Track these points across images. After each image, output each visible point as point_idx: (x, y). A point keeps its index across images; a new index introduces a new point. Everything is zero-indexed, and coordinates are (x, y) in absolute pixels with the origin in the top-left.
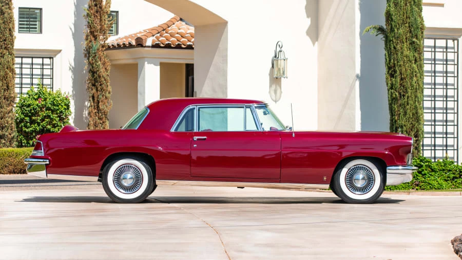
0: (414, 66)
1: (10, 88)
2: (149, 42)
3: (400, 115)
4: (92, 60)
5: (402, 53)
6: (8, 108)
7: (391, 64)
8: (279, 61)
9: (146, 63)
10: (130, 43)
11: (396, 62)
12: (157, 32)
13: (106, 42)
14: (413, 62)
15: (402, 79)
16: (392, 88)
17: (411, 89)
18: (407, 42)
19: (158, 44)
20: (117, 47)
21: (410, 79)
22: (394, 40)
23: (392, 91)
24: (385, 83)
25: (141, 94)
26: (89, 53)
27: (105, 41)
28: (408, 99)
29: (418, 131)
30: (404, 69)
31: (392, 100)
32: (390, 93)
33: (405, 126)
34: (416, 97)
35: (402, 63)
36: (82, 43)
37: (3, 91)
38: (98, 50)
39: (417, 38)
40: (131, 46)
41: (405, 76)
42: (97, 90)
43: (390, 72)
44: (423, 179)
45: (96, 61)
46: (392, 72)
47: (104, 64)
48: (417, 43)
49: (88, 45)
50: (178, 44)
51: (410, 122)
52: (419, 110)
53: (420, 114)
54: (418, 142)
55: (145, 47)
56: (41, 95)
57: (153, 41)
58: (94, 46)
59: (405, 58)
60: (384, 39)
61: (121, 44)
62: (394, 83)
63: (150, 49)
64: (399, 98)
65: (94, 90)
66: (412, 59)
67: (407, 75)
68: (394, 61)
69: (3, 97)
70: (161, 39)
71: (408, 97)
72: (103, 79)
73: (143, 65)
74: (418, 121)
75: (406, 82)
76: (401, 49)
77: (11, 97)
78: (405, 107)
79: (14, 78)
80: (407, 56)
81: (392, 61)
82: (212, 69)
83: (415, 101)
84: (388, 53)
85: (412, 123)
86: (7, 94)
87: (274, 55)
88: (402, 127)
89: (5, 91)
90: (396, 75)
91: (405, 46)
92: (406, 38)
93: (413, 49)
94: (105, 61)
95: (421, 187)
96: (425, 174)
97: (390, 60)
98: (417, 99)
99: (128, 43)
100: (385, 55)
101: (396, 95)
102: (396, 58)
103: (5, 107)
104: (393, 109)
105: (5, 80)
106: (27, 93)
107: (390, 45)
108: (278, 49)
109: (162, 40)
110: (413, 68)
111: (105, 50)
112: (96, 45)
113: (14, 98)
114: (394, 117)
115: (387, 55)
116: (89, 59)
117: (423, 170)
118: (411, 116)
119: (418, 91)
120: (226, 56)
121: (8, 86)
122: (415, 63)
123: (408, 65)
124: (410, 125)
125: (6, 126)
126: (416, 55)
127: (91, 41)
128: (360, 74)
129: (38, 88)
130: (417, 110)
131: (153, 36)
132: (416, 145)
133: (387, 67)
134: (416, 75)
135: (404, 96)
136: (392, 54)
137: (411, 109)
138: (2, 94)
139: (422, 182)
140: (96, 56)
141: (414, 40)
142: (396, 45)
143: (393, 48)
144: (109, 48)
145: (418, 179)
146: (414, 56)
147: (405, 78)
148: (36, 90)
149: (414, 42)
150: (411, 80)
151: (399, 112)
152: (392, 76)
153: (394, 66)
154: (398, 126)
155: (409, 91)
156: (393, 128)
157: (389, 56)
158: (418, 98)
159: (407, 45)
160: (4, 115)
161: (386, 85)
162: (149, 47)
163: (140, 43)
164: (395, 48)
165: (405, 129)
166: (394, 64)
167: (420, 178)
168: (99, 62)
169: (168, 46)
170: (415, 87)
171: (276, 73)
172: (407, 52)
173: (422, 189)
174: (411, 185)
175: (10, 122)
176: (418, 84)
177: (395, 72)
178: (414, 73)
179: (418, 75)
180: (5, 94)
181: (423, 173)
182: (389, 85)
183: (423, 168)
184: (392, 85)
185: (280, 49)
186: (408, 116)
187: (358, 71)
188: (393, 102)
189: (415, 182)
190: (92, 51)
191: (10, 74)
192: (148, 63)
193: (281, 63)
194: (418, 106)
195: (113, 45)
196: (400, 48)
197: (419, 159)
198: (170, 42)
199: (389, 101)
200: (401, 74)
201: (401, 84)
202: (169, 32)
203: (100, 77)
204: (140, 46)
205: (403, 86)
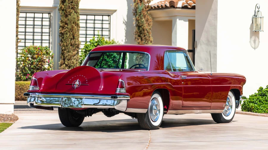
1: (75, 38)
2: (180, 5)
4: (138, 17)
6: (74, 53)
8: (258, 19)
9: (178, 20)
10: (165, 5)
13: (150, 4)
19: (186, 6)
20: (157, 8)
26: (136, 12)
27: (148, 4)
36: (131, 4)
37: (70, 40)
38: (143, 10)
40: (166, 7)
42: (142, 40)
45: (141, 19)
47: (147, 20)
49: (135, 6)
55: (177, 8)
56: (99, 43)
57: (183, 3)
58: (140, 7)
61: (160, 6)
63: (180, 9)
65: (140, 40)
69: (70, 44)
72: (146, 32)
73: (176, 21)
77: (76, 45)
79: (78, 30)
82: (207, 24)
86: (73, 42)
89: (71, 39)
94: (148, 18)
99: (164, 5)
103: (71, 52)
105: (72, 32)
106: (90, 42)
109: (190, 3)
111: (148, 10)
112: (141, 7)
113: (78, 45)
116: (136, 17)
121: (73, 36)
125: (72, 66)
127: (137, 4)
129: (98, 38)
138: (69, 42)
140: (141, 14)
144: (151, 8)
148: (96, 40)
160: (71, 58)
163: (172, 5)
168: (144, 19)
175: (75, 63)
180: (72, 42)
185: (258, 10)
190: (138, 11)
191: (76, 27)
192: (179, 20)
195: (154, 7)
198: (195, 5)
203: (144, 30)
204: (173, 7)
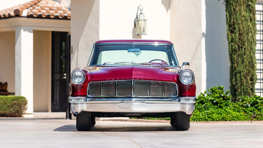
0: (250, 24)
2: (25, 13)
3: (239, 63)
5: (240, 14)
7: (231, 22)
9: (22, 30)
10: (9, 14)
11: (235, 21)
12: (31, 6)
14: (249, 21)
15: (240, 34)
16: (232, 42)
17: (248, 43)
18: (244, 5)
19: (32, 15)
21: (247, 34)
22: (234, 4)
23: (233, 44)
24: (227, 38)
25: (18, 55)
28: (245, 50)
29: (253, 76)
30: (242, 27)
31: (232, 51)
32: (230, 45)
33: (243, 71)
34: (251, 48)
35: (240, 22)
39: (252, 2)
40: (10, 17)
41: (243, 32)
43: (231, 28)
44: (259, 113)
46: (232, 29)
48: (252, 5)
50: (48, 15)
51: (247, 69)
52: (253, 59)
53: (254, 62)
54: (253, 85)
55: (22, 17)
57: (28, 13)
59: (243, 18)
60: (225, 3)
61: (2, 15)
62: (234, 37)
63: (25, 19)
64: (238, 50)
66: (248, 18)
67: (244, 31)
68: (234, 20)
70: (34, 11)
71: (245, 49)
73: (20, 32)
74: (253, 68)
75: (244, 37)
76: (240, 10)
78: (242, 57)
80: (244, 16)
81: (232, 20)
83: (251, 52)
84: (229, 14)
85: (248, 70)
87: (136, 17)
88: (240, 73)
90: (236, 31)
91: (243, 8)
92: (243, 2)
93: (249, 10)
95: (257, 119)
96: (260, 109)
97: (230, 20)
98: (252, 51)
99: (7, 14)
100: (227, 16)
101: (235, 47)
102: (235, 18)
104: (233, 58)
107: (230, 8)
108: (139, 12)
110: (249, 26)
114: (233, 65)
115: (228, 15)
117: (258, 106)
118: (248, 64)
119: (253, 44)
120: (98, 17)
122: (250, 22)
123: (244, 23)
124: (247, 70)
126: (251, 15)
128: (205, 33)
130: (252, 59)
131: (28, 8)
132: (251, 87)
133: (228, 25)
134: (251, 31)
135: (242, 48)
136: (232, 14)
137: (248, 58)
139: (258, 115)
141: (250, 3)
142: (236, 7)
143: (232, 10)
145: (255, 112)
146: (249, 16)
147: (242, 34)
149: (249, 5)
150: (247, 36)
151: (238, 61)
152: (232, 32)
153: (234, 24)
154: (237, 71)
155: (246, 43)
156: (233, 73)
157: (229, 16)
158: (253, 49)
159: (244, 7)
161: (227, 40)
162: (24, 17)
163: (17, 14)
164: (234, 10)
165: (243, 74)
166: (234, 22)
167: (257, 112)
169: (40, 17)
170: (250, 40)
171: (138, 31)
172: (244, 13)
173: (259, 120)
174: (250, 118)
176: (253, 38)
177: (235, 29)
178: (250, 30)
179: (253, 31)
181: (259, 108)
182: (230, 39)
183: (259, 104)
184: (232, 39)
185: (141, 12)
186: (245, 63)
187: (204, 30)
188: (233, 53)
189: (253, 115)
192: (24, 30)
193: (141, 24)
194: (253, 55)
196: (238, 10)
197: (254, 97)
198: (41, 14)
199: (229, 52)
200: (239, 30)
201: (239, 39)
202: (40, 6)
204: (18, 16)
205: (241, 41)
